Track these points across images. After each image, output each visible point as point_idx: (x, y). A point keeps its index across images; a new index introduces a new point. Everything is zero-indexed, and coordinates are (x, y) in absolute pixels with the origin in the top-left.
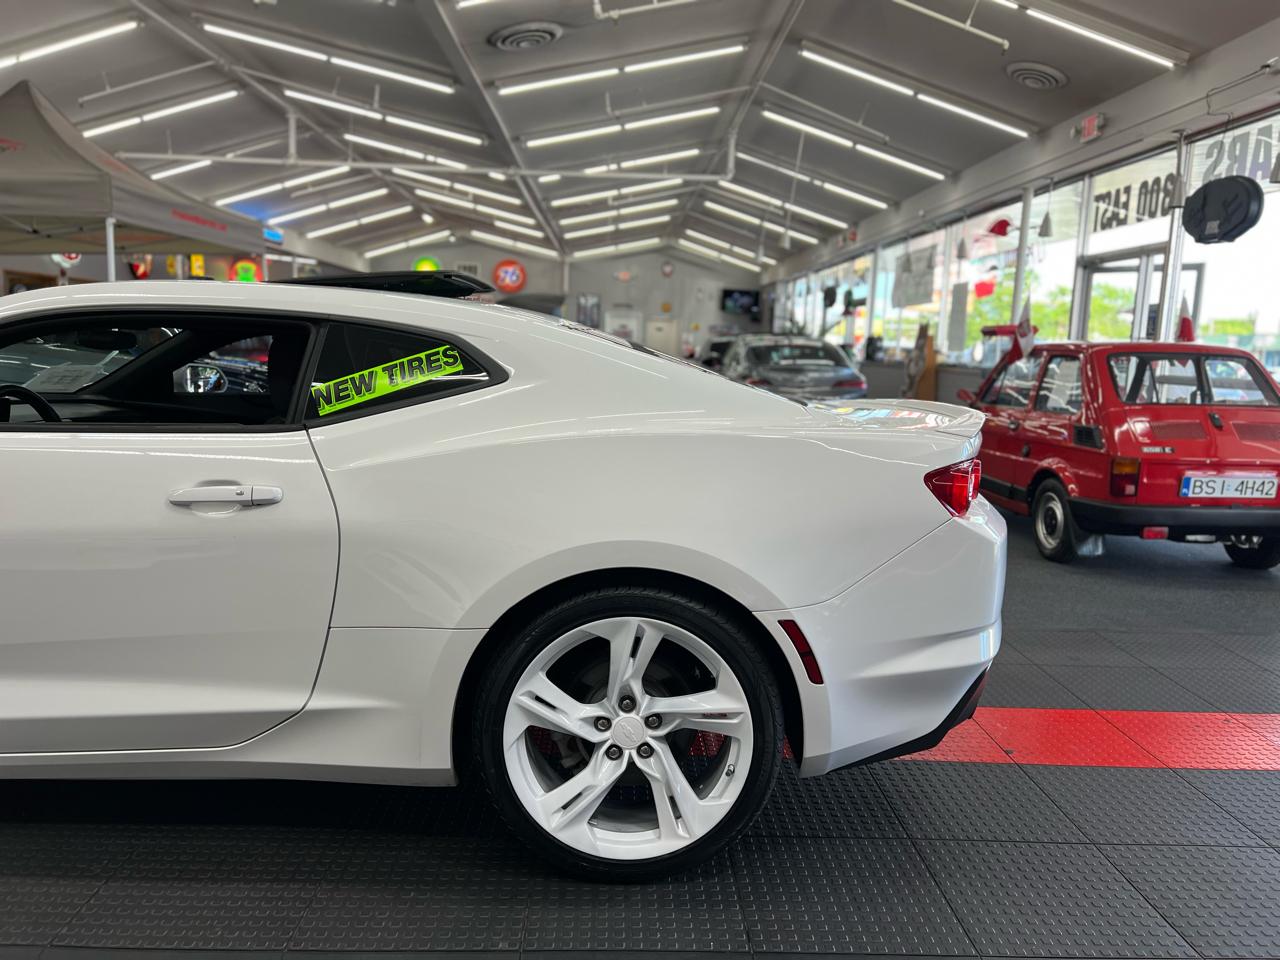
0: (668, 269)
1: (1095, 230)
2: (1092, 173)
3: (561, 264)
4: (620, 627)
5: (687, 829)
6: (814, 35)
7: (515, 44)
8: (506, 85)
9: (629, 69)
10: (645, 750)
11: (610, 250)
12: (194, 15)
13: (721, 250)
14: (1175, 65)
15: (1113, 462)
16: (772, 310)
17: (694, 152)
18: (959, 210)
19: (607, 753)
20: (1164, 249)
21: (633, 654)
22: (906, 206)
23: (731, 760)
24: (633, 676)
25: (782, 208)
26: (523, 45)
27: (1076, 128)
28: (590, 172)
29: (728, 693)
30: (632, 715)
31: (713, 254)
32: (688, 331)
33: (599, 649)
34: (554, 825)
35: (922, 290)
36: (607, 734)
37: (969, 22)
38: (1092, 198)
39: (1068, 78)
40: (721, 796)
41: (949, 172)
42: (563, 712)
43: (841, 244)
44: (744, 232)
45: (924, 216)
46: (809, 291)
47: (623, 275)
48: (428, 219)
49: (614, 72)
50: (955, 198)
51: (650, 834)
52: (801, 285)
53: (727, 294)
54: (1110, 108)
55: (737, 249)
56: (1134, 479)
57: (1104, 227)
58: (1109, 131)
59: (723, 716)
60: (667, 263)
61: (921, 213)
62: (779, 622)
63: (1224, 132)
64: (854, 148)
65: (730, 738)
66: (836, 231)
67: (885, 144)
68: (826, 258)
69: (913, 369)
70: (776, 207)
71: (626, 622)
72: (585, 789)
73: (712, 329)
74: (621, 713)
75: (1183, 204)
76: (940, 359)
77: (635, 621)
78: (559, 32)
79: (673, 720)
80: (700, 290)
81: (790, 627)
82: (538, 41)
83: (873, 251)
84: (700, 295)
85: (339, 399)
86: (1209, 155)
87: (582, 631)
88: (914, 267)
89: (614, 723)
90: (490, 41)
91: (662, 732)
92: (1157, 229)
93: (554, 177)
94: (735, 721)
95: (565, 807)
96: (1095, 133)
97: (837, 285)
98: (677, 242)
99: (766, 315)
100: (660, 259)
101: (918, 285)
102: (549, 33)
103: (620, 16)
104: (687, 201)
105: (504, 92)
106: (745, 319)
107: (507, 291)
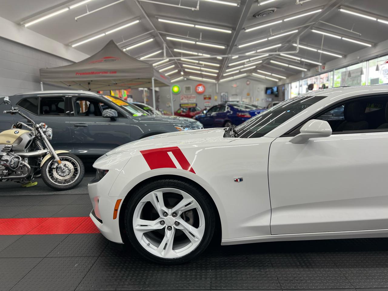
0: (248, 83)
3: (215, 84)
7: (262, 15)
8: (248, 29)
9: (285, 20)
11: (231, 78)
12: (156, 17)
17: (280, 45)
18: (376, 56)
25: (300, 61)
26: (264, 15)
28: (247, 54)
31: (263, 77)
32: (255, 101)
41: (373, 44)
44: (281, 69)
45: (359, 59)
47: (234, 85)
48: (182, 73)
49: (281, 21)
50: (374, 52)
53: (267, 89)
55: (273, 75)
60: (248, 81)
61: (358, 58)
64: (341, 39)
66: (316, 66)
68: (309, 75)
70: (298, 60)
78: (276, 10)
80: (258, 88)
82: (269, 14)
83: (332, 71)
84: (259, 90)
88: (352, 75)
90: (254, 15)
93: (237, 57)
97: (315, 83)
98: (252, 74)
99: (281, 94)
100: (245, 80)
101: (353, 80)
102: (273, 11)
103: (303, 3)
104: (264, 60)
105: (247, 31)
106: (273, 96)
107: (200, 93)
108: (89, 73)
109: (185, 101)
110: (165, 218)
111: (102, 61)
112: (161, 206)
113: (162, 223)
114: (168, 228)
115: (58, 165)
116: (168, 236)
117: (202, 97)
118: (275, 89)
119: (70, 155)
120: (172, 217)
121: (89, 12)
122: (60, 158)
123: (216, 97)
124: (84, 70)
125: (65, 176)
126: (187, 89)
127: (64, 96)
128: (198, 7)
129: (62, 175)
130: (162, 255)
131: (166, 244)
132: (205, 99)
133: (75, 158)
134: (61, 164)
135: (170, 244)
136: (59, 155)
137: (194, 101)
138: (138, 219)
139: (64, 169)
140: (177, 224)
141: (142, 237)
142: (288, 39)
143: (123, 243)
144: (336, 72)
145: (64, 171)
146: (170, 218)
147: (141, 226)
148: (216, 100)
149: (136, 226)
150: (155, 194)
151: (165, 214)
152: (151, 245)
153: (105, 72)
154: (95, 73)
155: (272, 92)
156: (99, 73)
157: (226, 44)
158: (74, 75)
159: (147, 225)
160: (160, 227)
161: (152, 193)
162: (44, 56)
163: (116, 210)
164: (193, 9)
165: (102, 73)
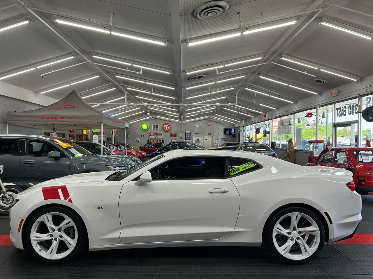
0: (209, 124)
1: (337, 117)
2: (335, 103)
3: (181, 124)
4: (294, 214)
5: (308, 254)
6: (263, 73)
7: (194, 79)
8: (188, 87)
9: (217, 82)
10: (298, 238)
11: (194, 119)
12: (113, 74)
13: (224, 119)
14: (357, 80)
15: (358, 177)
16: (239, 134)
17: (225, 97)
18: (298, 110)
19: (291, 240)
20: (357, 122)
21: (296, 220)
22: (281, 109)
23: (315, 240)
24: (296, 224)
26: (196, 79)
27: (331, 93)
29: (315, 227)
30: (295, 231)
31: (222, 119)
32: (216, 140)
33: (289, 218)
34: (283, 253)
35: (287, 130)
36: (291, 235)
37: (306, 72)
38: (336, 109)
39: (328, 82)
40: (314, 247)
41: (294, 102)
42: (283, 231)
43: (261, 118)
45: (287, 112)
46: (251, 129)
47: (197, 126)
48: (149, 114)
49: (213, 83)
50: (296, 107)
51: (300, 255)
52: (248, 127)
53: (226, 130)
54: (339, 88)
56: (364, 181)
57: (339, 116)
58: (340, 94)
59: (314, 231)
60: (209, 122)
62: (324, 213)
63: (371, 95)
64: (269, 96)
65: (315, 235)
66: (260, 114)
67: (280, 96)
69: (288, 151)
71: (295, 213)
72: (288, 246)
73: (222, 139)
74: (293, 231)
75: (362, 112)
76: (295, 148)
77: (297, 213)
78: (205, 76)
79: (304, 232)
80: (218, 129)
81: (326, 213)
82: (199, 78)
83: (271, 119)
85: (234, 172)
86: (367, 100)
87: (287, 215)
88: (284, 124)
89: (292, 233)
90: (188, 79)
91: (301, 235)
92: (354, 117)
94: (316, 232)
95: (284, 250)
96: (336, 94)
97: (260, 128)
98: (212, 117)
99: (237, 135)
100: (207, 121)
101: (286, 128)
102: (203, 77)
103: (222, 73)
104: (218, 107)
105: (187, 89)
106: (231, 136)
107: (167, 131)
108: (49, 118)
109: (153, 137)
110: (53, 232)
111: (62, 108)
112: (51, 224)
113: (51, 235)
114: (55, 239)
115: (4, 194)
116: (54, 245)
117: (168, 134)
118: (233, 131)
119: (15, 187)
120: (57, 232)
121: (53, 71)
122: (6, 189)
123: (181, 135)
124: (46, 115)
125: (8, 204)
126: (155, 127)
127: (19, 139)
128: (141, 72)
129: (7, 203)
130: (48, 257)
131: (52, 250)
132: (171, 136)
133: (19, 189)
134: (7, 194)
135: (55, 249)
136: (5, 187)
137: (161, 137)
138: (34, 233)
139: (8, 198)
140: (61, 236)
141: (37, 244)
142: (231, 93)
143: (24, 249)
144: (274, 120)
145: (8, 200)
146: (56, 233)
147: (37, 237)
148: (181, 138)
149: (33, 237)
150: (47, 216)
151: (54, 230)
152: (42, 251)
153: (63, 118)
154: (54, 118)
155: (230, 133)
156: (57, 118)
157: (176, 96)
158: (36, 119)
159: (40, 237)
160: (49, 238)
161: (45, 216)
162: (13, 102)
163: (20, 226)
164: (138, 73)
165: (60, 118)
